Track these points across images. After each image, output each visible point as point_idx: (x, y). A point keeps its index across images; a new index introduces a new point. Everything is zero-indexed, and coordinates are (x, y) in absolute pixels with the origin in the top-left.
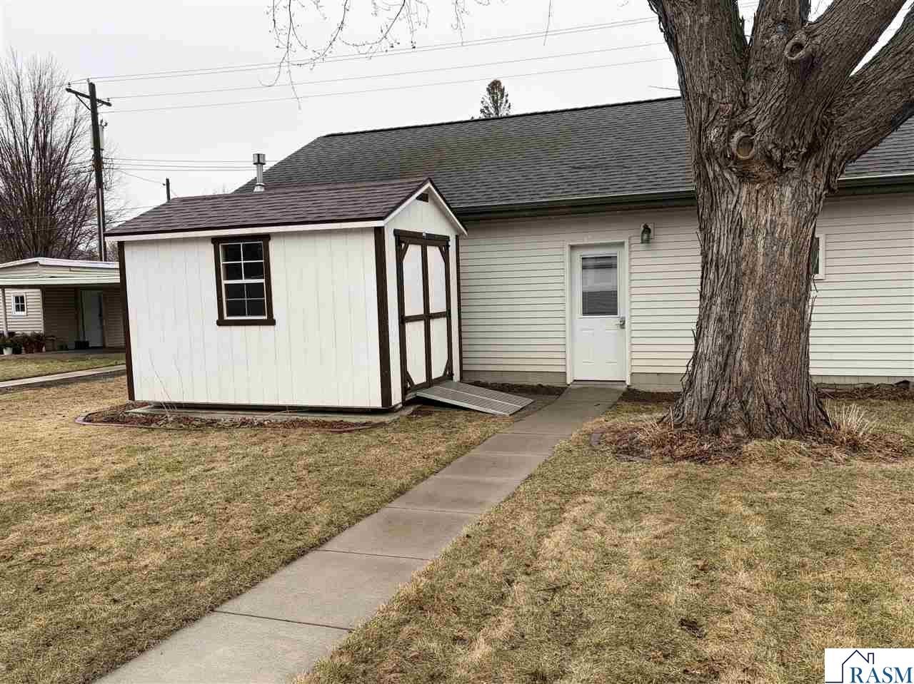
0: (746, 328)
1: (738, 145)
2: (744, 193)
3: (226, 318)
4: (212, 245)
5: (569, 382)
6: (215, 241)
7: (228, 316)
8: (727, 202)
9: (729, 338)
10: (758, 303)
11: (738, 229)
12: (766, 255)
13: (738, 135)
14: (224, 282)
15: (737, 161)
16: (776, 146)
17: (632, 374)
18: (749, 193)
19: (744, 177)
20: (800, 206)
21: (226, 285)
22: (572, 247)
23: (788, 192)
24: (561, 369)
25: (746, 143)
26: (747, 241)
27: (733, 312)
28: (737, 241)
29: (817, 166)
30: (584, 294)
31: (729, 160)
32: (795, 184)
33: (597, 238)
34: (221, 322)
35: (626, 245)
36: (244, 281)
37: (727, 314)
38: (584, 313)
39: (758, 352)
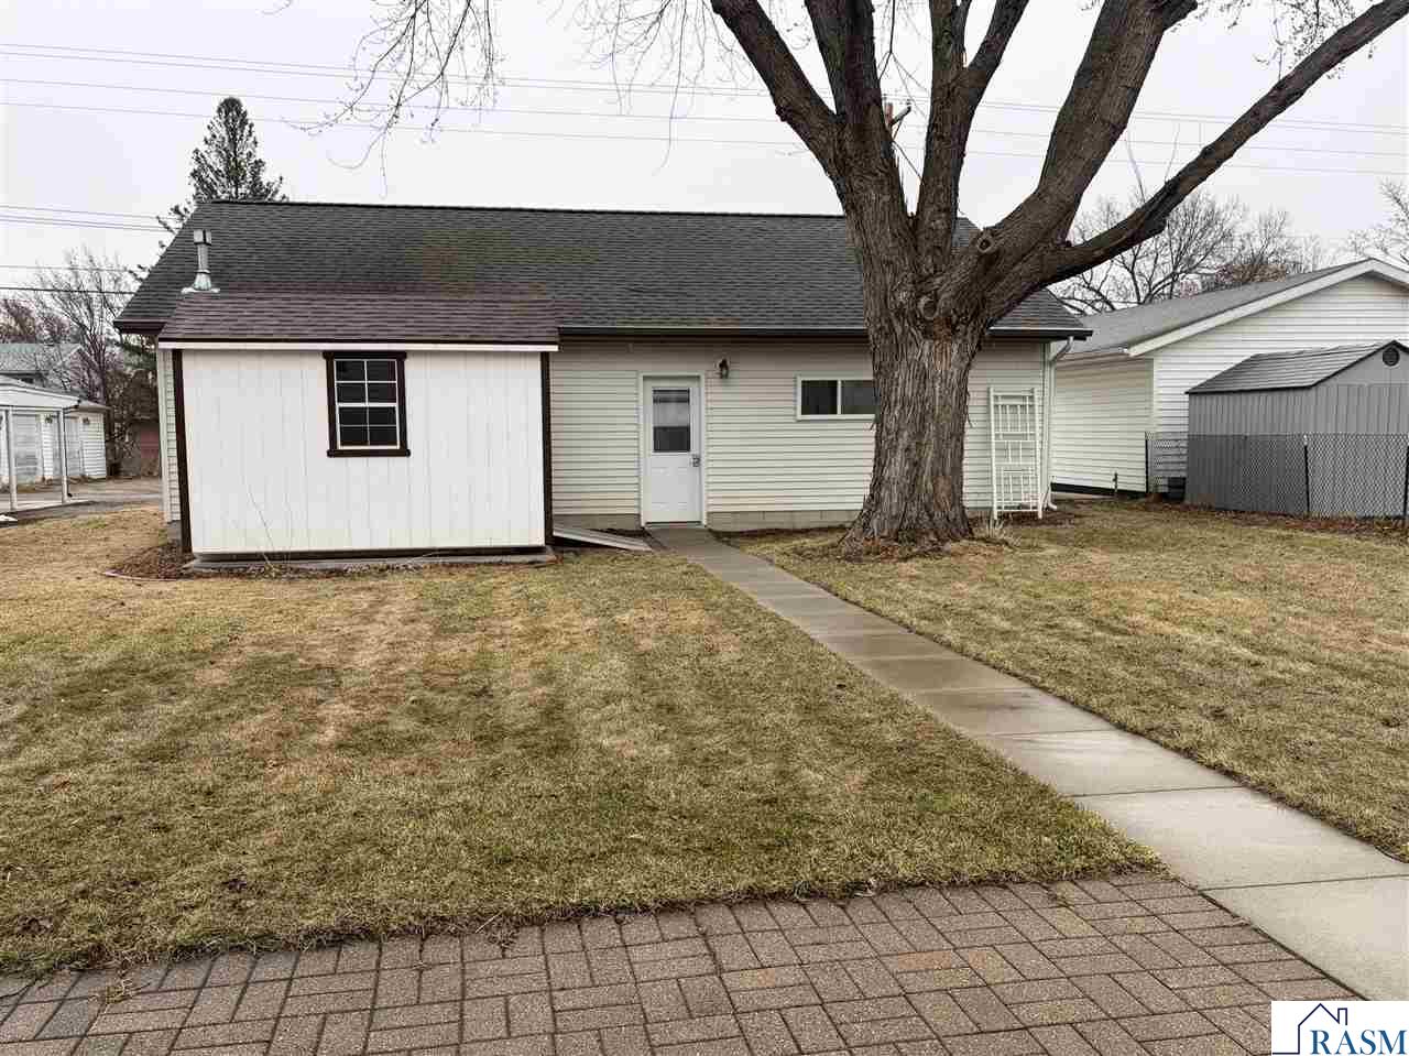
0: (930, 455)
1: (924, 309)
2: (927, 347)
3: (340, 448)
4: (325, 361)
5: (643, 525)
6: (328, 355)
7: (342, 444)
8: (913, 354)
9: (915, 464)
10: (937, 435)
11: (923, 377)
12: (941, 397)
13: (923, 301)
14: (338, 405)
15: (923, 320)
16: (955, 312)
17: (709, 514)
18: (930, 348)
19: (927, 334)
20: (963, 359)
21: (341, 409)
22: (645, 378)
23: (955, 347)
24: (635, 511)
25: (932, 307)
26: (929, 384)
27: (919, 444)
28: (922, 385)
29: (974, 329)
30: (655, 429)
31: (916, 319)
32: (960, 341)
33: (672, 369)
34: (333, 452)
35: (703, 377)
36: (367, 404)
37: (913, 444)
38: (656, 450)
39: (937, 476)
